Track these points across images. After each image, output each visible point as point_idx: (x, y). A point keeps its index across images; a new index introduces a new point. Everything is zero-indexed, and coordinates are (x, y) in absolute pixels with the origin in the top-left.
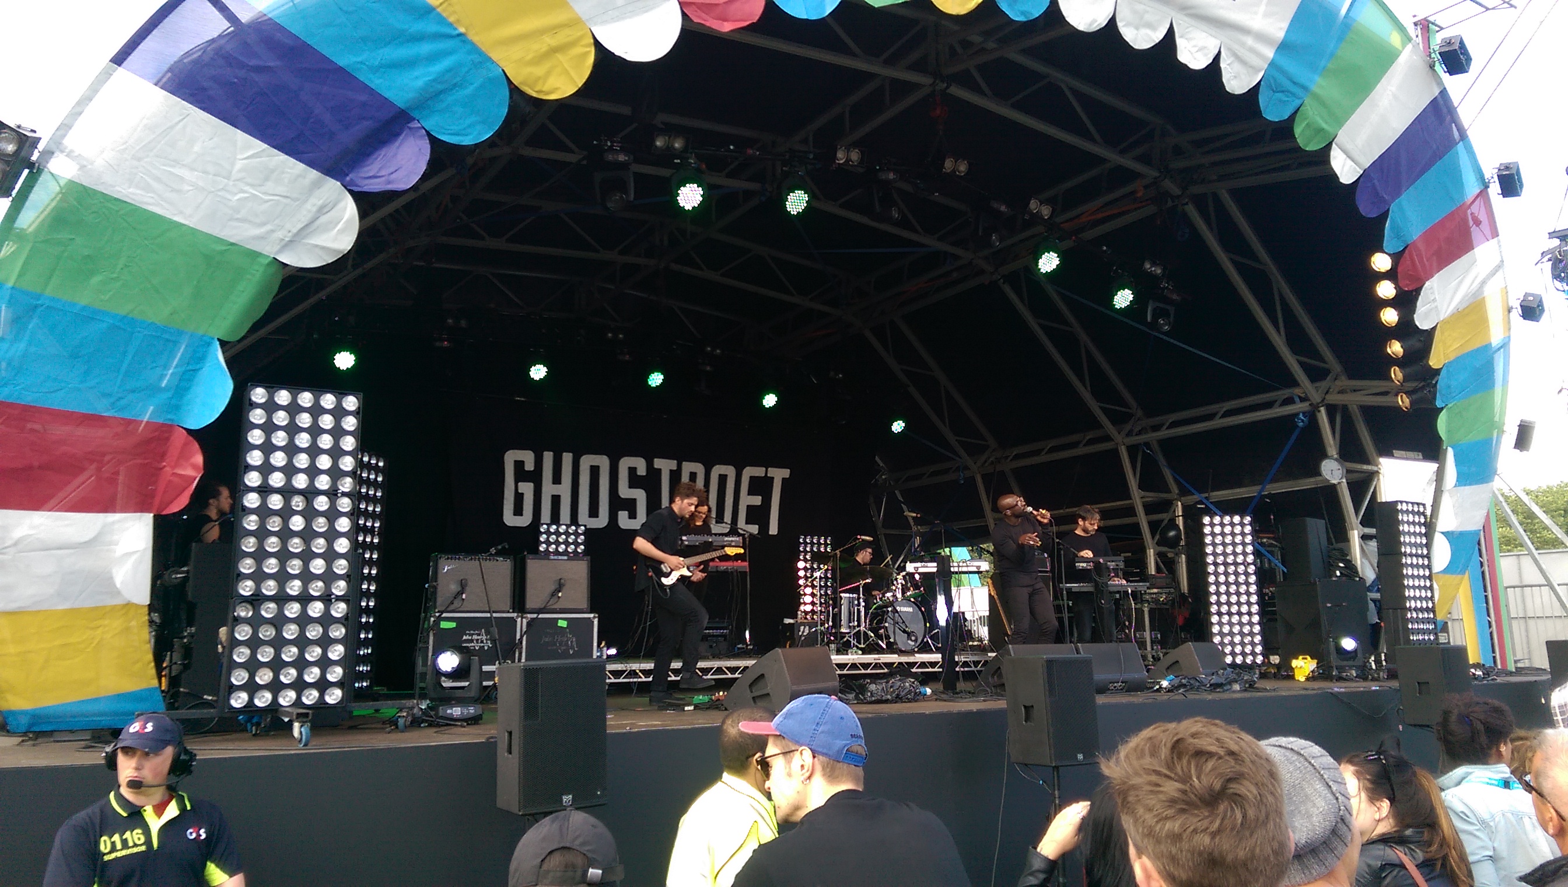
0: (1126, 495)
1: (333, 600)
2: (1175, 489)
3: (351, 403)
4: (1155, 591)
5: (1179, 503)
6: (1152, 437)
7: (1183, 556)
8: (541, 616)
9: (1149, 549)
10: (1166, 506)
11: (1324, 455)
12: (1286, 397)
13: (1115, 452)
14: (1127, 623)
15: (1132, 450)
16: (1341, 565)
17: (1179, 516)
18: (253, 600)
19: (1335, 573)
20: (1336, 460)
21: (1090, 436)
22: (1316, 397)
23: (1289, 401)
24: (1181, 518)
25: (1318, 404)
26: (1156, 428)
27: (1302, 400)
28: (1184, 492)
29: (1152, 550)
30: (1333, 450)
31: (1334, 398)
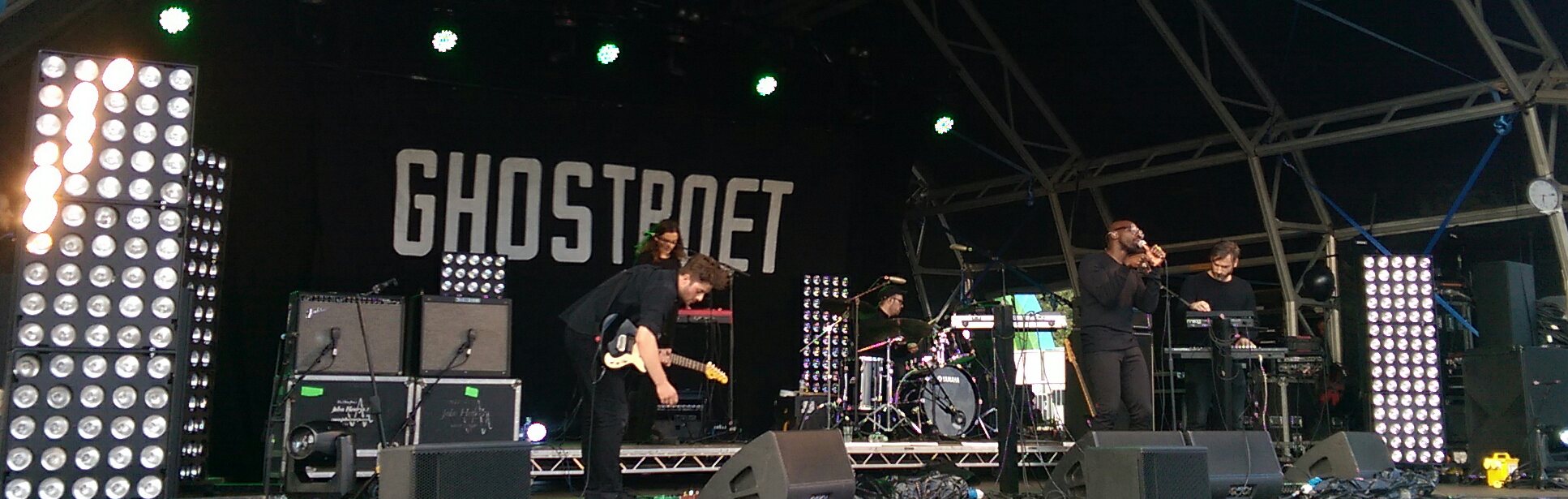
0: (1260, 226)
1: (152, 355)
2: (1326, 219)
3: (182, 79)
4: (1297, 359)
5: (1332, 238)
6: (1297, 145)
7: (1336, 312)
8: (442, 381)
9: (1289, 301)
10: (1313, 241)
11: (1534, 175)
12: (1480, 93)
13: (1244, 166)
14: (1256, 404)
15: (1268, 163)
16: (1554, 327)
17: (1331, 256)
18: (41, 352)
19: (1546, 339)
20: (1550, 181)
21: (1209, 142)
22: (1523, 95)
23: (1485, 99)
24: (1333, 258)
25: (1526, 103)
26: (1301, 133)
27: (1504, 97)
28: (1338, 223)
29: (1293, 303)
30: (1544, 167)
31: (1546, 96)
